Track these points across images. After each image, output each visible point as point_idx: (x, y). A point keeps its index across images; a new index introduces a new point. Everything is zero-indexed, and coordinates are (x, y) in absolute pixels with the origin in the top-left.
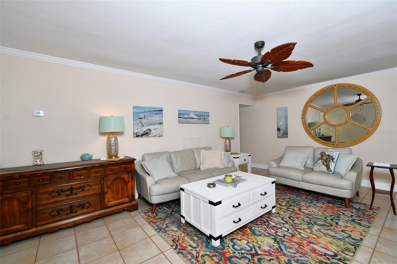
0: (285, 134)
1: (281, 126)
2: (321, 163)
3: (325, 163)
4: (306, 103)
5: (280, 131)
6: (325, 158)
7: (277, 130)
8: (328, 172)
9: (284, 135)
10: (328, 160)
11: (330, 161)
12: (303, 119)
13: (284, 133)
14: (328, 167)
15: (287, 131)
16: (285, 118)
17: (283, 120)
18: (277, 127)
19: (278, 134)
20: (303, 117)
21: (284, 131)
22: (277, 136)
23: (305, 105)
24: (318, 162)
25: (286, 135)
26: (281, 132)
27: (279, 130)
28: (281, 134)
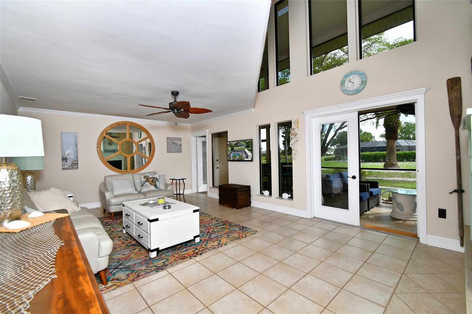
0: (75, 165)
1: (68, 154)
2: (149, 184)
3: (153, 184)
4: (102, 133)
5: (67, 161)
6: (151, 180)
7: (62, 160)
8: (156, 189)
9: (73, 166)
10: (154, 181)
11: (156, 182)
12: (99, 149)
13: (73, 164)
14: (156, 186)
15: (78, 161)
16: (74, 146)
17: (72, 148)
18: (62, 156)
19: (63, 165)
20: (99, 146)
21: (74, 161)
22: (61, 167)
23: (101, 134)
24: (145, 184)
25: (77, 166)
26: (69, 163)
27: (64, 159)
28: (69, 165)
